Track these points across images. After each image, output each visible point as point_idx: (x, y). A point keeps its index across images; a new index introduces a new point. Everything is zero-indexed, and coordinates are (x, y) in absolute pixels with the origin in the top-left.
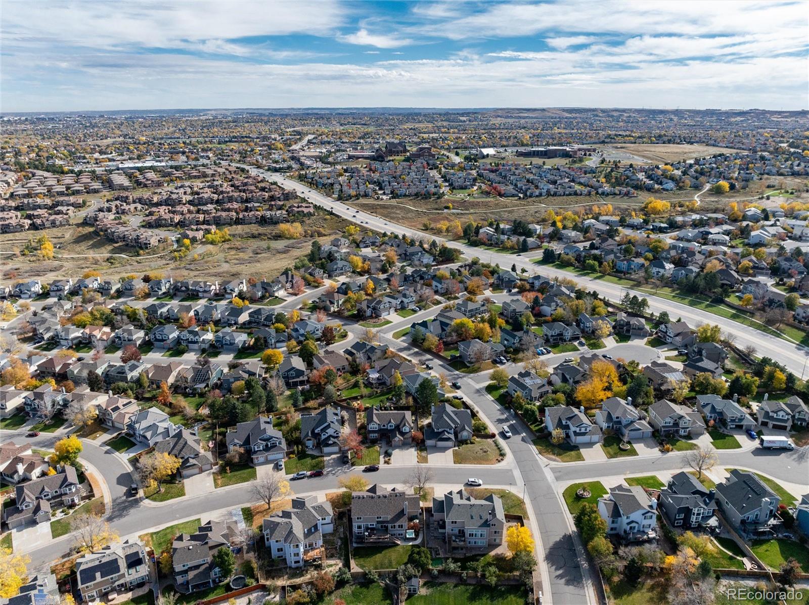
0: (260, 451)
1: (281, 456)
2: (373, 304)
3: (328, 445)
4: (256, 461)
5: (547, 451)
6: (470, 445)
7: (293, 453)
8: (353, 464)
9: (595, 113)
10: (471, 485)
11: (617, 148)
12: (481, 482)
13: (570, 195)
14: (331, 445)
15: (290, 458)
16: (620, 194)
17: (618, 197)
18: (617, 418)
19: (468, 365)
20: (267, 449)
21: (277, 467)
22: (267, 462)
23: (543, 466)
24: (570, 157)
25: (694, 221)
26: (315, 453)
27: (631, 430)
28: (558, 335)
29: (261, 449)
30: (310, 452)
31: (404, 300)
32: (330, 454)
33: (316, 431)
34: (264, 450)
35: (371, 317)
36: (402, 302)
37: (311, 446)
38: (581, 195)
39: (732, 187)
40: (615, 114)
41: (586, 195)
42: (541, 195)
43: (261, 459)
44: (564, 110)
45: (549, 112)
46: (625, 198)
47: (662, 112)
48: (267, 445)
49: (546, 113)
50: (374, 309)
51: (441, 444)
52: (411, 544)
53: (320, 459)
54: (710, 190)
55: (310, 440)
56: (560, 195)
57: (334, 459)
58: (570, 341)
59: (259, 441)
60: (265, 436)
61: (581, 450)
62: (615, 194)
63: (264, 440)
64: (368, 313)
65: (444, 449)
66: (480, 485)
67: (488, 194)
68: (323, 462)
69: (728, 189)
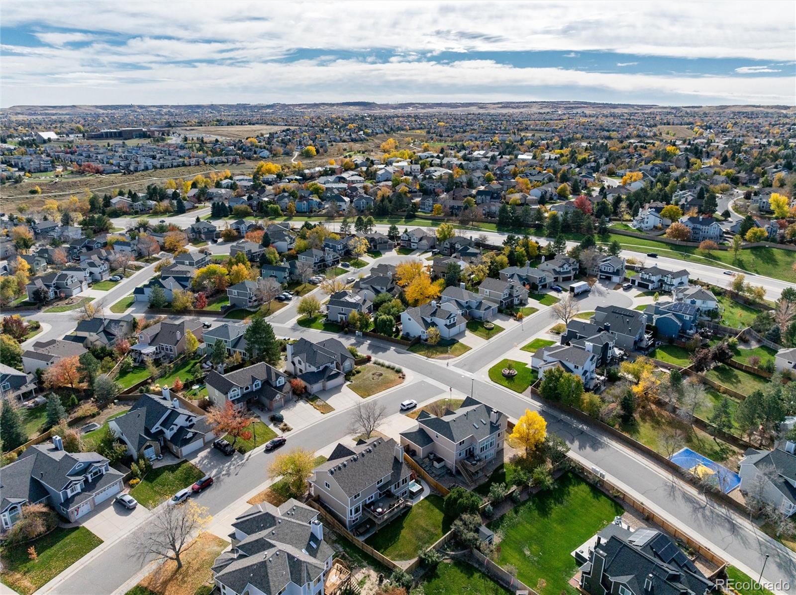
0: (78, 494)
1: (116, 488)
2: (54, 281)
3: (187, 442)
4: (74, 517)
5: (433, 353)
6: (357, 375)
7: (132, 476)
8: (242, 451)
9: (132, 109)
10: (408, 409)
11: (186, 130)
12: (415, 402)
13: (178, 166)
14: (191, 439)
15: (132, 486)
16: (228, 162)
17: (227, 165)
18: (467, 302)
19: (252, 310)
20: (89, 486)
21: (124, 508)
22: (97, 508)
23: (445, 366)
24: (149, 137)
25: (320, 172)
26: (169, 462)
27: (485, 310)
28: (321, 261)
29: (79, 490)
30: (157, 465)
31: (93, 270)
32: (194, 454)
33: (153, 431)
34: (83, 490)
35: (58, 298)
36: (91, 273)
37: (154, 457)
38: (190, 165)
39: (317, 151)
40: (153, 109)
41: (195, 165)
42: (146, 168)
43: (84, 508)
44: (97, 107)
45: (80, 108)
46: (234, 165)
47: (198, 107)
48: (86, 481)
49: (78, 109)
50: (57, 287)
51: (331, 384)
52: (422, 498)
53: (185, 466)
54: (299, 155)
55: (150, 446)
56: (169, 167)
57: (206, 457)
58: (332, 265)
59: (72, 478)
60: (77, 467)
61: (461, 341)
62: (223, 162)
63: (78, 474)
64: (51, 294)
65: (337, 389)
66: (415, 406)
67: (81, 173)
68: (193, 467)
69: (315, 153)
